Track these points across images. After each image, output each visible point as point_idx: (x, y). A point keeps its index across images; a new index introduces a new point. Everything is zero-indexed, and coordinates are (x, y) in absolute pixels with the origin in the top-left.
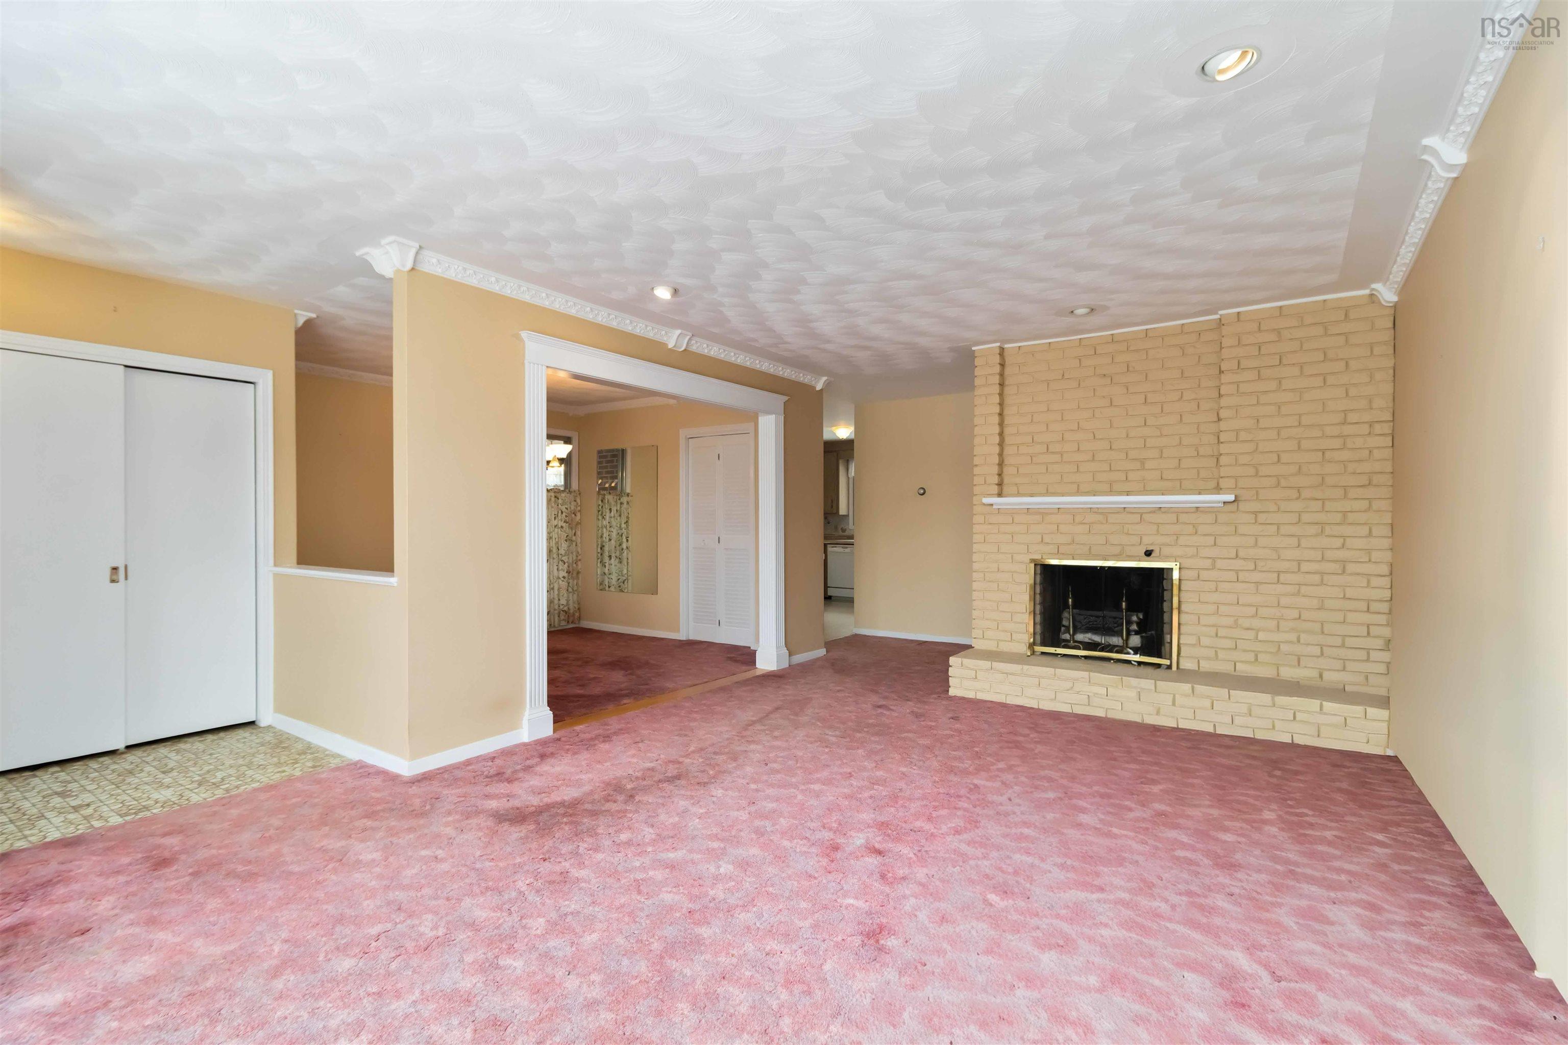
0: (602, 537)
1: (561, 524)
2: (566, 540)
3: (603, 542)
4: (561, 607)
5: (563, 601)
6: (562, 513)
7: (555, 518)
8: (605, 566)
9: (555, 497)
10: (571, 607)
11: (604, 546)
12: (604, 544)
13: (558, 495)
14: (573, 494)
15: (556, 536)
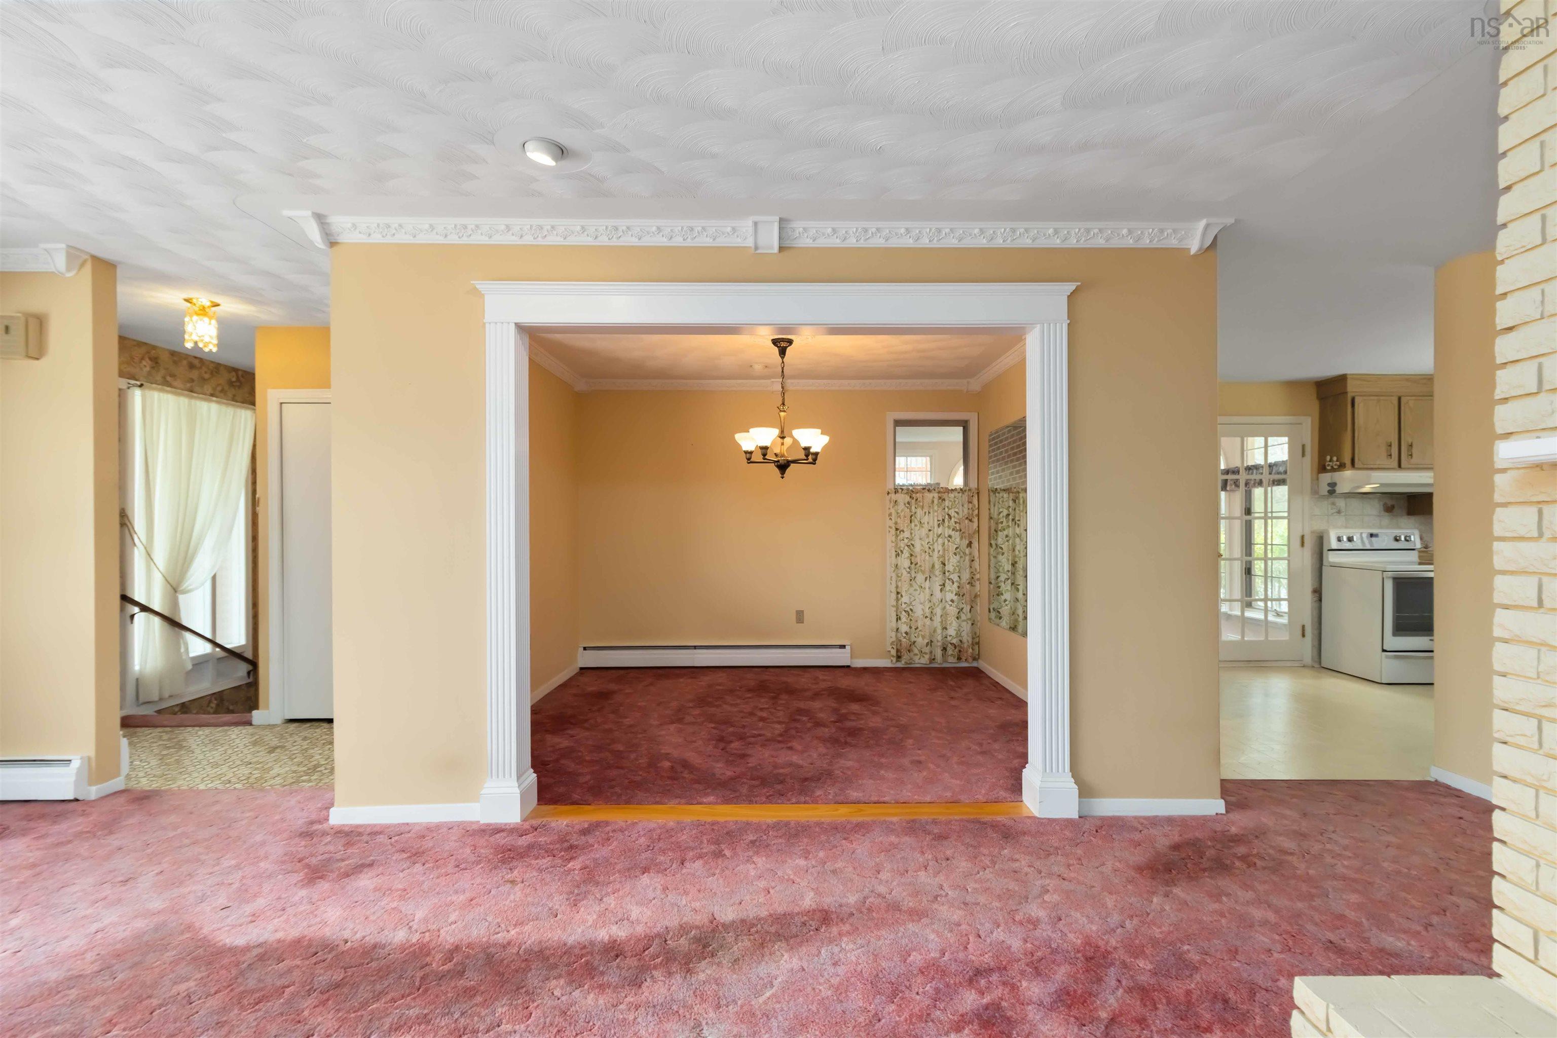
0: (1014, 550)
1: (948, 532)
2: (955, 554)
3: (1015, 556)
4: (949, 638)
5: (952, 631)
6: (950, 517)
7: (939, 526)
8: (1018, 590)
9: (940, 498)
10: (964, 640)
11: (1016, 562)
12: (1017, 559)
13: (945, 496)
14: (966, 494)
15: (940, 548)
